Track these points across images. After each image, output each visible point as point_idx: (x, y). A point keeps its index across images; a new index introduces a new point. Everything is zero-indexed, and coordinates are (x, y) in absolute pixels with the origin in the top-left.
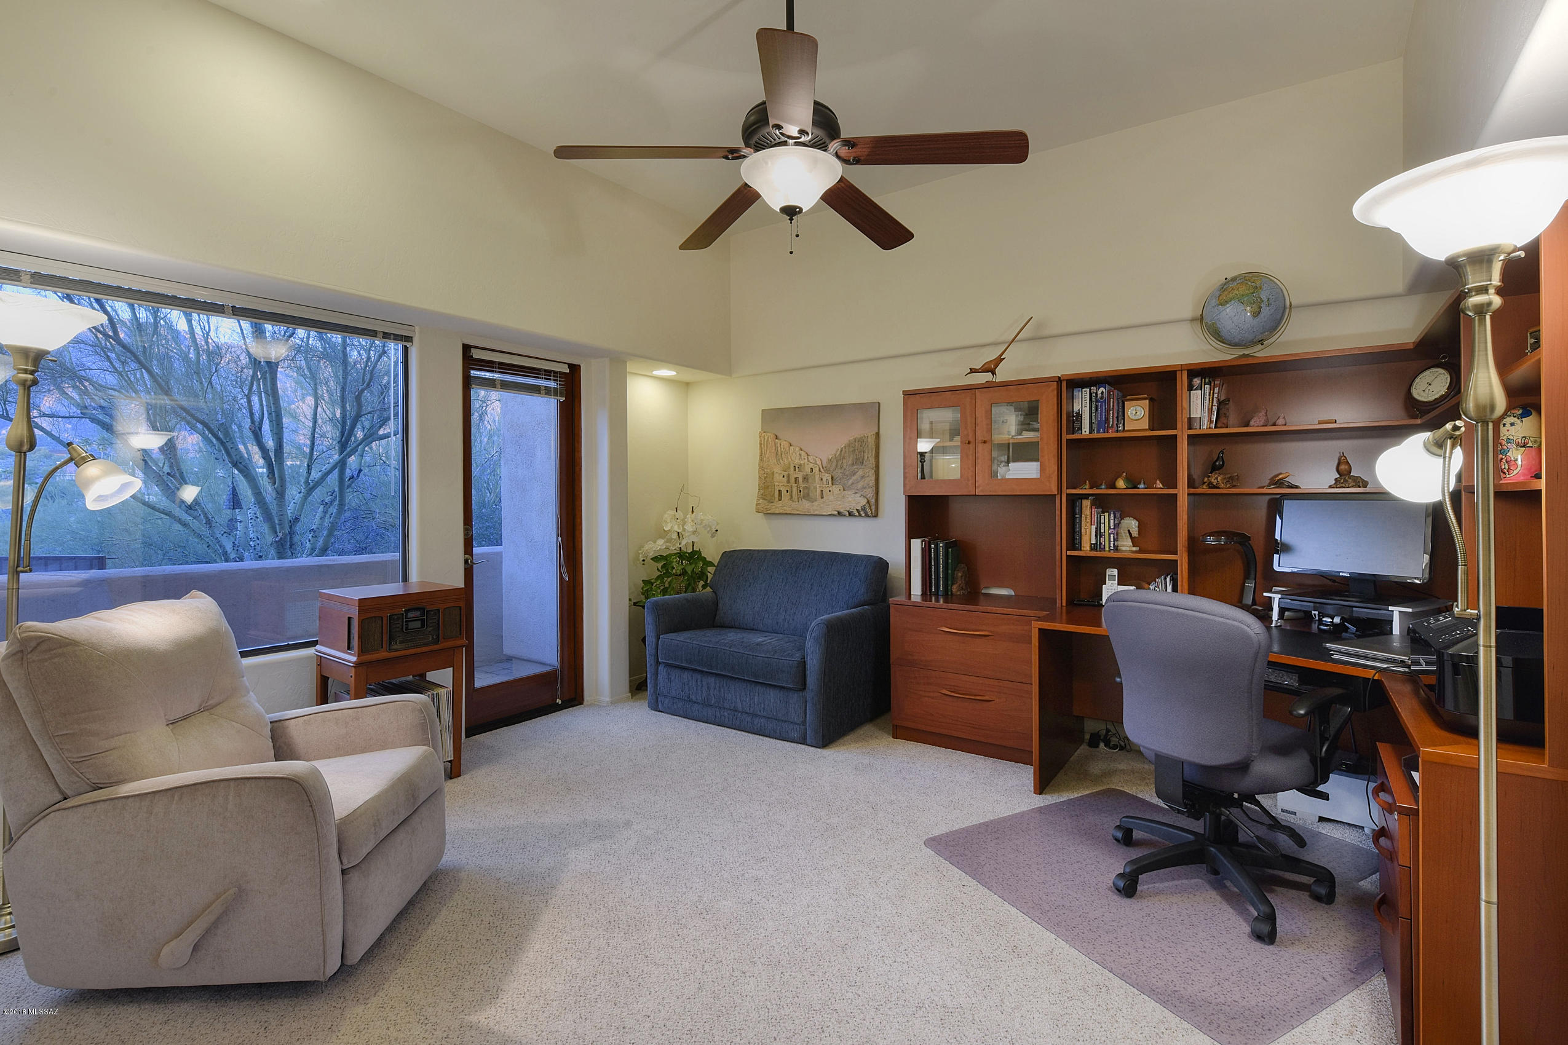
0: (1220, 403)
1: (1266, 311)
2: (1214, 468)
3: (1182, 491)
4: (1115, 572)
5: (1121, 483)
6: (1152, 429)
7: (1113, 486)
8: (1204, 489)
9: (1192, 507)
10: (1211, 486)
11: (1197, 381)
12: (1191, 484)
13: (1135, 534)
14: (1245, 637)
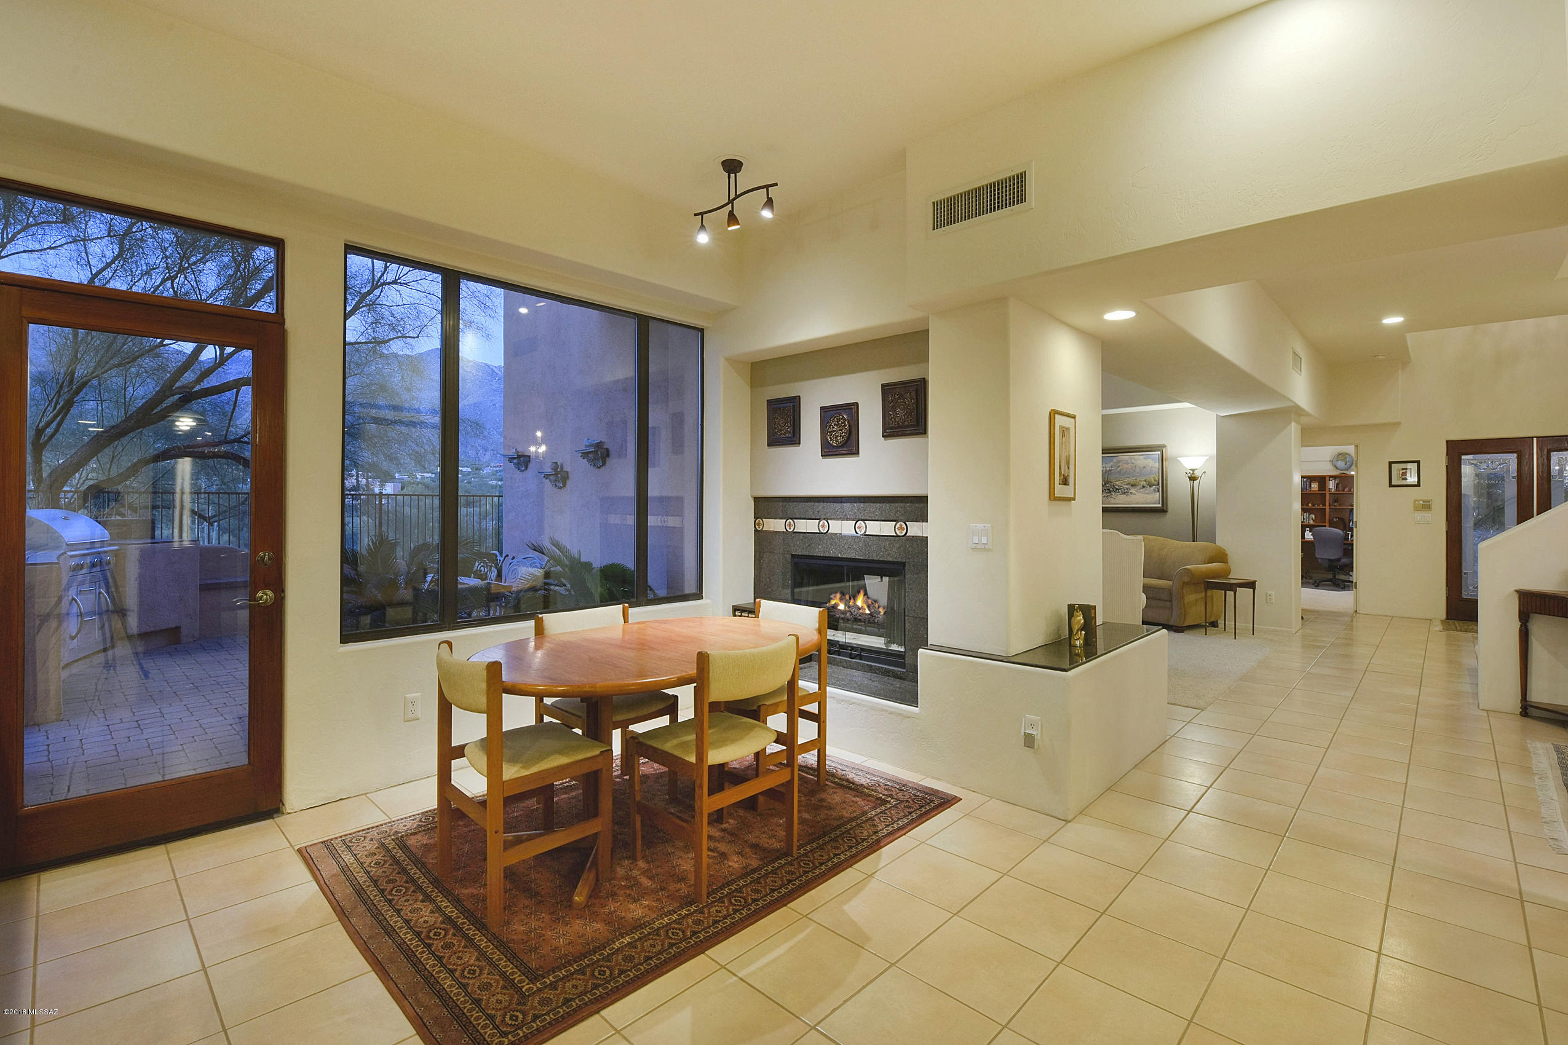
0: (1337, 484)
1: (1348, 464)
2: (1336, 501)
3: (1327, 507)
4: (1308, 529)
5: (1310, 505)
6: (1319, 491)
7: (1307, 505)
8: (1333, 507)
9: (1330, 512)
10: (1334, 506)
11: (1331, 479)
12: (1329, 506)
13: (1314, 518)
14: (1340, 534)
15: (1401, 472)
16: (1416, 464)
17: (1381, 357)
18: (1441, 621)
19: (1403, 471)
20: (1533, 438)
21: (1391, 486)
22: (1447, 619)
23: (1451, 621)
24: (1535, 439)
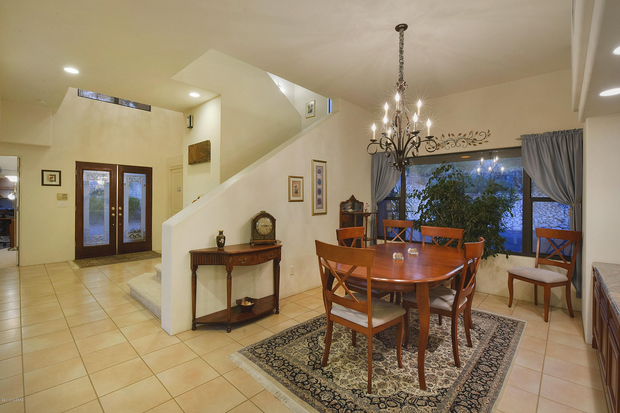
15: (50, 177)
16: (59, 173)
17: (43, 102)
18: (73, 261)
19: (51, 176)
20: (117, 165)
21: (43, 185)
22: (76, 259)
23: (79, 260)
24: (117, 166)
